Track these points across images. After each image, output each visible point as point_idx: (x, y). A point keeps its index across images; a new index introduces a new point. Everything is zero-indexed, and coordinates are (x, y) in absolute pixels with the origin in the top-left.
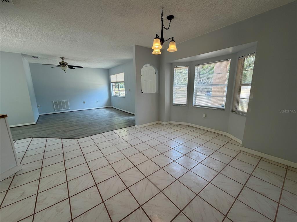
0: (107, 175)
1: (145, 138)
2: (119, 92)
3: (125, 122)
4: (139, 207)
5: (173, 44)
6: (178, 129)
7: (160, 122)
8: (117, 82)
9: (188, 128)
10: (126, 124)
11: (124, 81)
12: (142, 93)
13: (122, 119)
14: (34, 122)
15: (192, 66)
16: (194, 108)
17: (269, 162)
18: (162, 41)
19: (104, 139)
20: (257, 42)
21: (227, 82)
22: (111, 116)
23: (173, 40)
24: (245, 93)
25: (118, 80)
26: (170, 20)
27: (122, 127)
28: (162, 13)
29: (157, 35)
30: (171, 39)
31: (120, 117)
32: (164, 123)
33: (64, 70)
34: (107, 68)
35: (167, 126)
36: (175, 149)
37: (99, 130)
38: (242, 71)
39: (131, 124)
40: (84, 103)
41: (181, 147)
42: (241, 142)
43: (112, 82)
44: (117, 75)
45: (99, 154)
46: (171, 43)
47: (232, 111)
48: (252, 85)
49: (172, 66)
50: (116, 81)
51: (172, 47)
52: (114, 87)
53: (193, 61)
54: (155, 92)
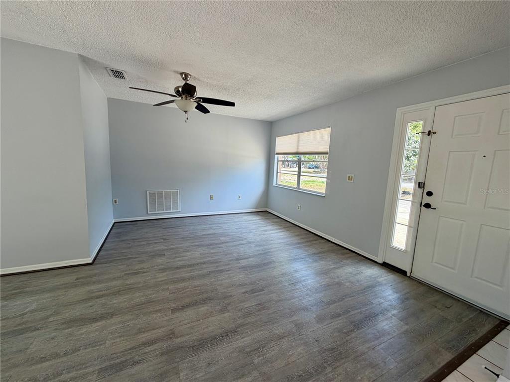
8: (297, 153)
11: (326, 150)
14: (90, 257)
25: (300, 148)
33: (186, 112)
34: (269, 120)
40: (211, 198)
43: (278, 154)
44: (299, 136)
50: (293, 151)
52: (280, 164)
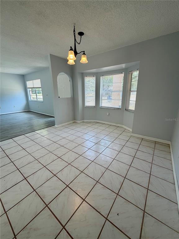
0: (34, 169)
1: (64, 135)
2: (37, 97)
3: (45, 123)
4: (67, 187)
5: (84, 57)
6: (89, 125)
7: (76, 121)
8: (34, 88)
9: (97, 124)
10: (47, 124)
11: (40, 87)
12: (59, 97)
13: (42, 121)
15: (98, 77)
16: (100, 109)
17: (147, 141)
18: (76, 53)
19: (27, 139)
20: (139, 61)
21: (121, 89)
22: (30, 119)
23: (84, 54)
24: (133, 97)
25: (34, 85)
26: (81, 36)
27: (43, 128)
28: (74, 28)
29: (71, 47)
30: (83, 53)
31: (40, 119)
32: (79, 122)
34: (22, 74)
35: (82, 124)
36: (89, 140)
37: (20, 132)
38: (131, 81)
39: (51, 124)
41: (93, 138)
42: (131, 130)
43: (28, 88)
44: (33, 82)
45: (23, 153)
46: (83, 56)
47: (126, 110)
48: (137, 91)
49: (83, 76)
50: (32, 87)
51: (84, 60)
52: (31, 92)
53: (99, 73)
54: (70, 97)
